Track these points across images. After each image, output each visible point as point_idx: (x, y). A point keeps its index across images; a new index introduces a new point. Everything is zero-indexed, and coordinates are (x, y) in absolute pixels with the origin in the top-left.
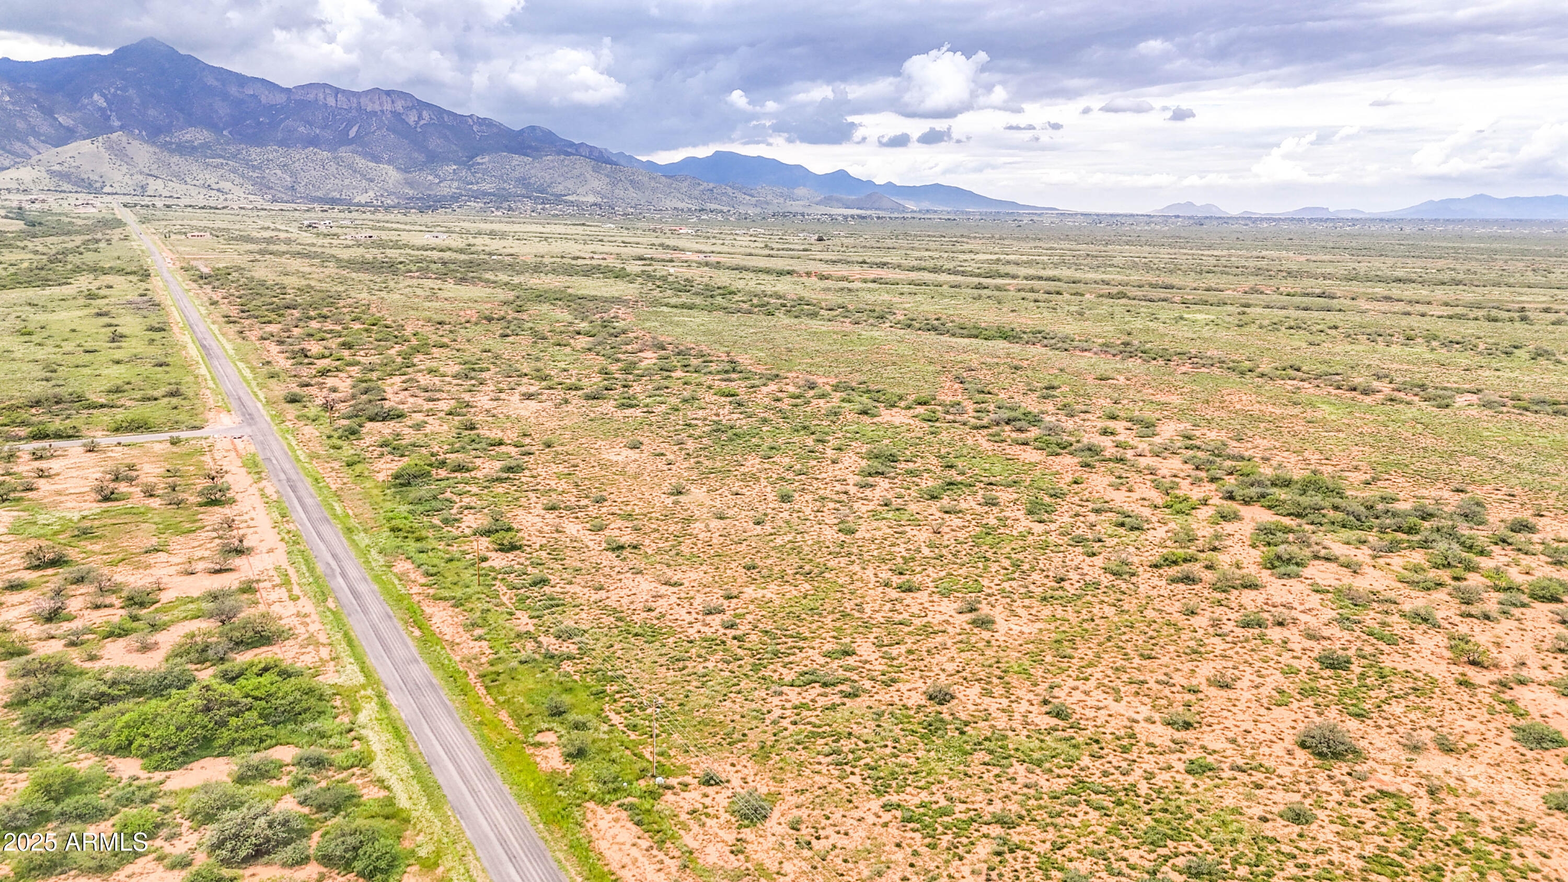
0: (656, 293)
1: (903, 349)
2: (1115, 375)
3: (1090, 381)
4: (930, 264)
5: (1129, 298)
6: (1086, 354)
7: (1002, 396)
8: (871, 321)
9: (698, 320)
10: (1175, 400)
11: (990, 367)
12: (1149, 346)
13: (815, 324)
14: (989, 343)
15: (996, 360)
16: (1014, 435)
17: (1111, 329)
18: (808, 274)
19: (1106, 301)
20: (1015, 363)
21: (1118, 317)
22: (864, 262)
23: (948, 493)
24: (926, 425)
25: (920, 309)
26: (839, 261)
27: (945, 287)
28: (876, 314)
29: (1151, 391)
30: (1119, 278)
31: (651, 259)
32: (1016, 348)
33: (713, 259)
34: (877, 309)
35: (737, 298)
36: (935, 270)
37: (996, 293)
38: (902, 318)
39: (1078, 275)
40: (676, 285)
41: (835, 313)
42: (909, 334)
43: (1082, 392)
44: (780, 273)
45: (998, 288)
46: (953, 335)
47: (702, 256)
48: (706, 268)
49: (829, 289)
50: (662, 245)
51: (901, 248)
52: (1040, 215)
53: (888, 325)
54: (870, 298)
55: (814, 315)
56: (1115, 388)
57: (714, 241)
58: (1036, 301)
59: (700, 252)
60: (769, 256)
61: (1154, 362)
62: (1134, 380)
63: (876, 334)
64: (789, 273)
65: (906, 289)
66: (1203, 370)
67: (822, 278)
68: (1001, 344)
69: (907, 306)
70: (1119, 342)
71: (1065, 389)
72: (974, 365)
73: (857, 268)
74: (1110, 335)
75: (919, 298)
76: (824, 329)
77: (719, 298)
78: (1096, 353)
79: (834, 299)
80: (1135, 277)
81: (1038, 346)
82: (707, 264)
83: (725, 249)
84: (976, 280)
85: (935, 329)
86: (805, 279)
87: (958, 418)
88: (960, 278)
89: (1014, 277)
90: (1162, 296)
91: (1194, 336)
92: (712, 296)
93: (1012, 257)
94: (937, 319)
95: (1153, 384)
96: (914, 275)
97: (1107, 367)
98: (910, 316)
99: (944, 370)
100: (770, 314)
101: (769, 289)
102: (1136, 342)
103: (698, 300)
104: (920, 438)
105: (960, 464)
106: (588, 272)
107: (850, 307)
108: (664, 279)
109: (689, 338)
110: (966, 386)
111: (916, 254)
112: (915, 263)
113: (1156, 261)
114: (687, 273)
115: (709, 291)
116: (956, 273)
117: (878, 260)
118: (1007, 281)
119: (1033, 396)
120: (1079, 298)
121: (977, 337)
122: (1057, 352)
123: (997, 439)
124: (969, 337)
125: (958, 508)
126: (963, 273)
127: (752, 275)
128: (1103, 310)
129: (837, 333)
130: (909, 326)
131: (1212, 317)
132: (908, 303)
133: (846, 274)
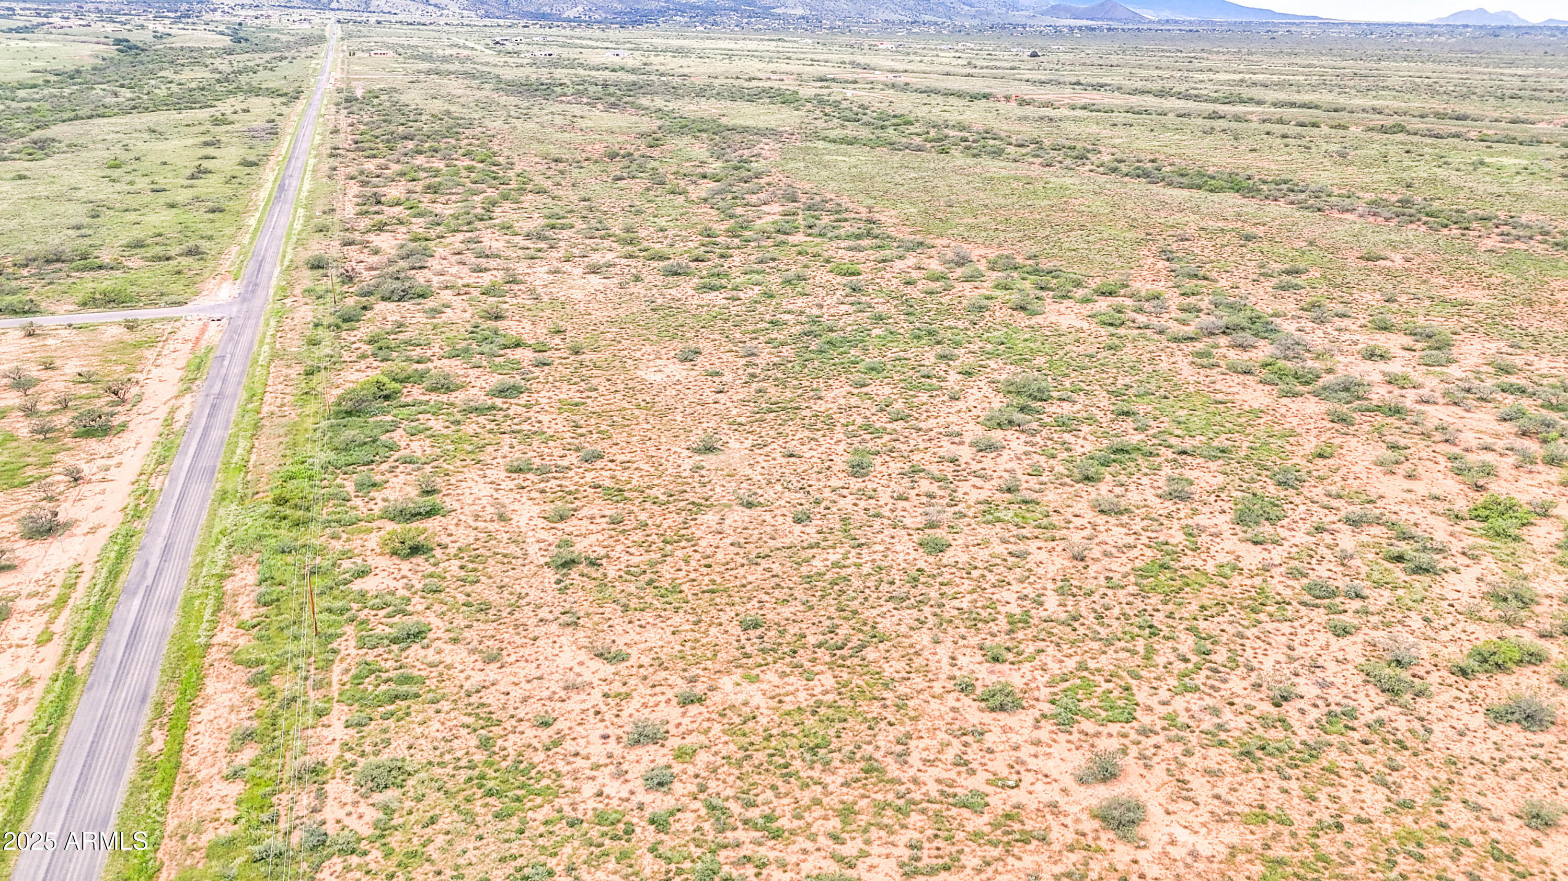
0: (820, 124)
1: (1099, 205)
2: (1387, 253)
3: (1352, 262)
4: (1156, 86)
5: (1409, 133)
6: (1347, 216)
7: (1222, 283)
8: (1068, 162)
9: (853, 160)
10: (1479, 297)
11: (1212, 234)
12: (1436, 205)
13: (994, 167)
14: (1215, 197)
15: (1221, 224)
16: (1232, 354)
17: (1384, 177)
18: (1008, 99)
19: (1377, 136)
20: (1249, 230)
21: (1392, 160)
22: (1079, 83)
23: (1113, 469)
24: (1104, 331)
25: (1134, 146)
26: (1049, 82)
27: (1171, 116)
28: (1075, 153)
29: (1442, 281)
30: (1396, 104)
31: (833, 80)
32: (1250, 206)
33: (903, 79)
34: (1079, 145)
35: (912, 129)
36: (1161, 94)
37: (1234, 125)
38: (1106, 158)
39: (1342, 101)
40: (848, 114)
41: (1024, 151)
42: (1111, 183)
43: (1339, 280)
44: (974, 97)
45: (1237, 118)
46: (1170, 184)
47: (891, 76)
48: (892, 91)
49: (1026, 118)
50: (852, 63)
51: (1126, 65)
52: (1298, 25)
53: (1087, 168)
54: (1072, 129)
55: (997, 153)
56: (1388, 274)
57: (912, 57)
58: (1284, 136)
59: (892, 71)
60: (968, 75)
61: (1445, 231)
62: (1417, 261)
63: (1068, 181)
64: (986, 96)
65: (1121, 118)
66: (1517, 245)
67: (1023, 103)
68: (1231, 199)
69: (1117, 141)
70: (1394, 198)
71: (1315, 273)
72: (1191, 230)
73: (1068, 90)
74: (1383, 186)
75: (1134, 131)
76: (1004, 173)
77: (891, 130)
78: (1361, 216)
79: (1029, 131)
80: (1416, 104)
81: (1282, 202)
82: (893, 86)
83: (923, 67)
84: (1211, 107)
85: (1146, 175)
86: (1002, 106)
87: (1154, 321)
88: (1191, 105)
89: (1259, 103)
90: (1454, 130)
91: (1502, 191)
92: (882, 128)
93: (1260, 77)
94: (1153, 161)
95: (1446, 268)
96: (1135, 101)
97: (1377, 238)
98: (1119, 156)
99: (1149, 238)
100: (944, 151)
101: (954, 118)
102: (1418, 199)
103: (864, 133)
104: (1092, 356)
105: (1141, 408)
106: (753, 97)
107: (1047, 143)
108: (836, 105)
109: (833, 185)
110: (1175, 266)
111: (1144, 73)
112: (1139, 85)
113: (1442, 82)
114: (865, 96)
115: (882, 121)
116: (1187, 97)
117: (1095, 81)
118: (1250, 108)
119: (1268, 284)
120: (1342, 132)
121: (1199, 187)
122: (1306, 213)
123: (1204, 361)
124: (1190, 187)
125: (1123, 503)
126: (1196, 98)
127: (940, 99)
128: (1372, 151)
129: (1017, 179)
130: (1114, 170)
131: (1525, 162)
132: (1120, 138)
133: (1051, 97)
